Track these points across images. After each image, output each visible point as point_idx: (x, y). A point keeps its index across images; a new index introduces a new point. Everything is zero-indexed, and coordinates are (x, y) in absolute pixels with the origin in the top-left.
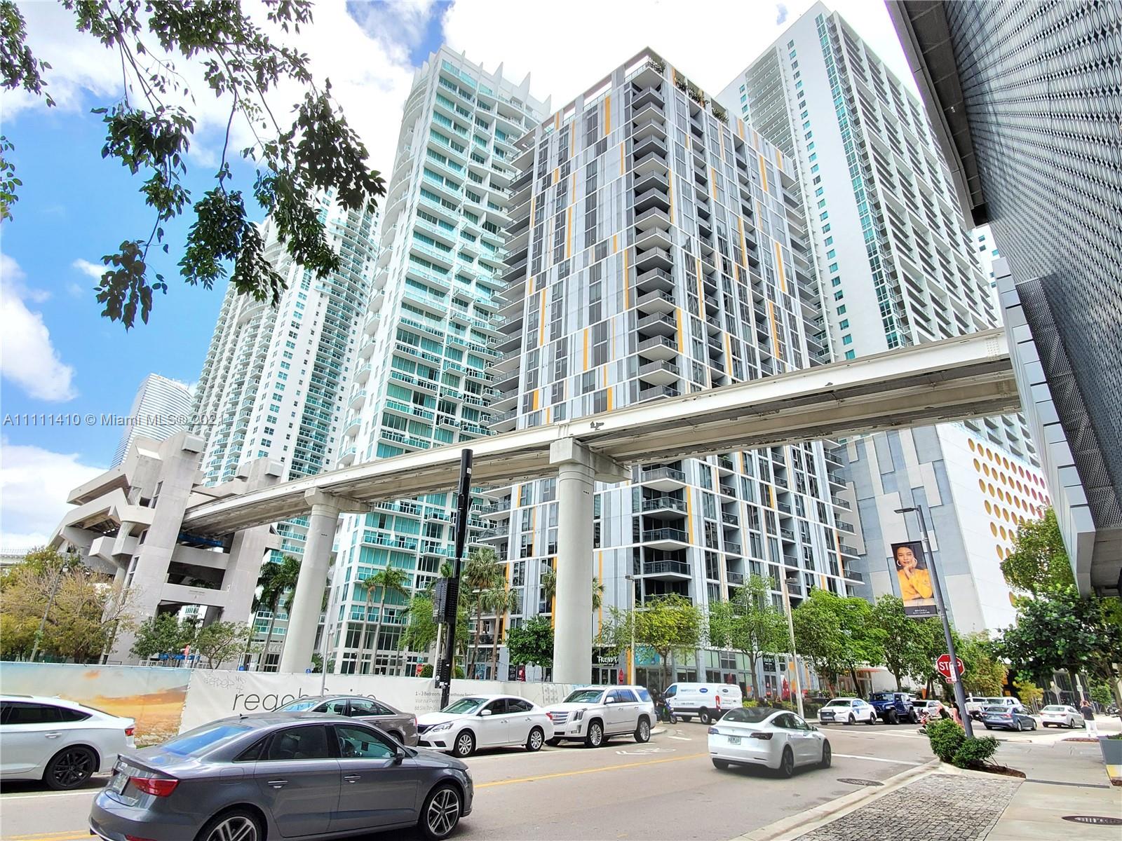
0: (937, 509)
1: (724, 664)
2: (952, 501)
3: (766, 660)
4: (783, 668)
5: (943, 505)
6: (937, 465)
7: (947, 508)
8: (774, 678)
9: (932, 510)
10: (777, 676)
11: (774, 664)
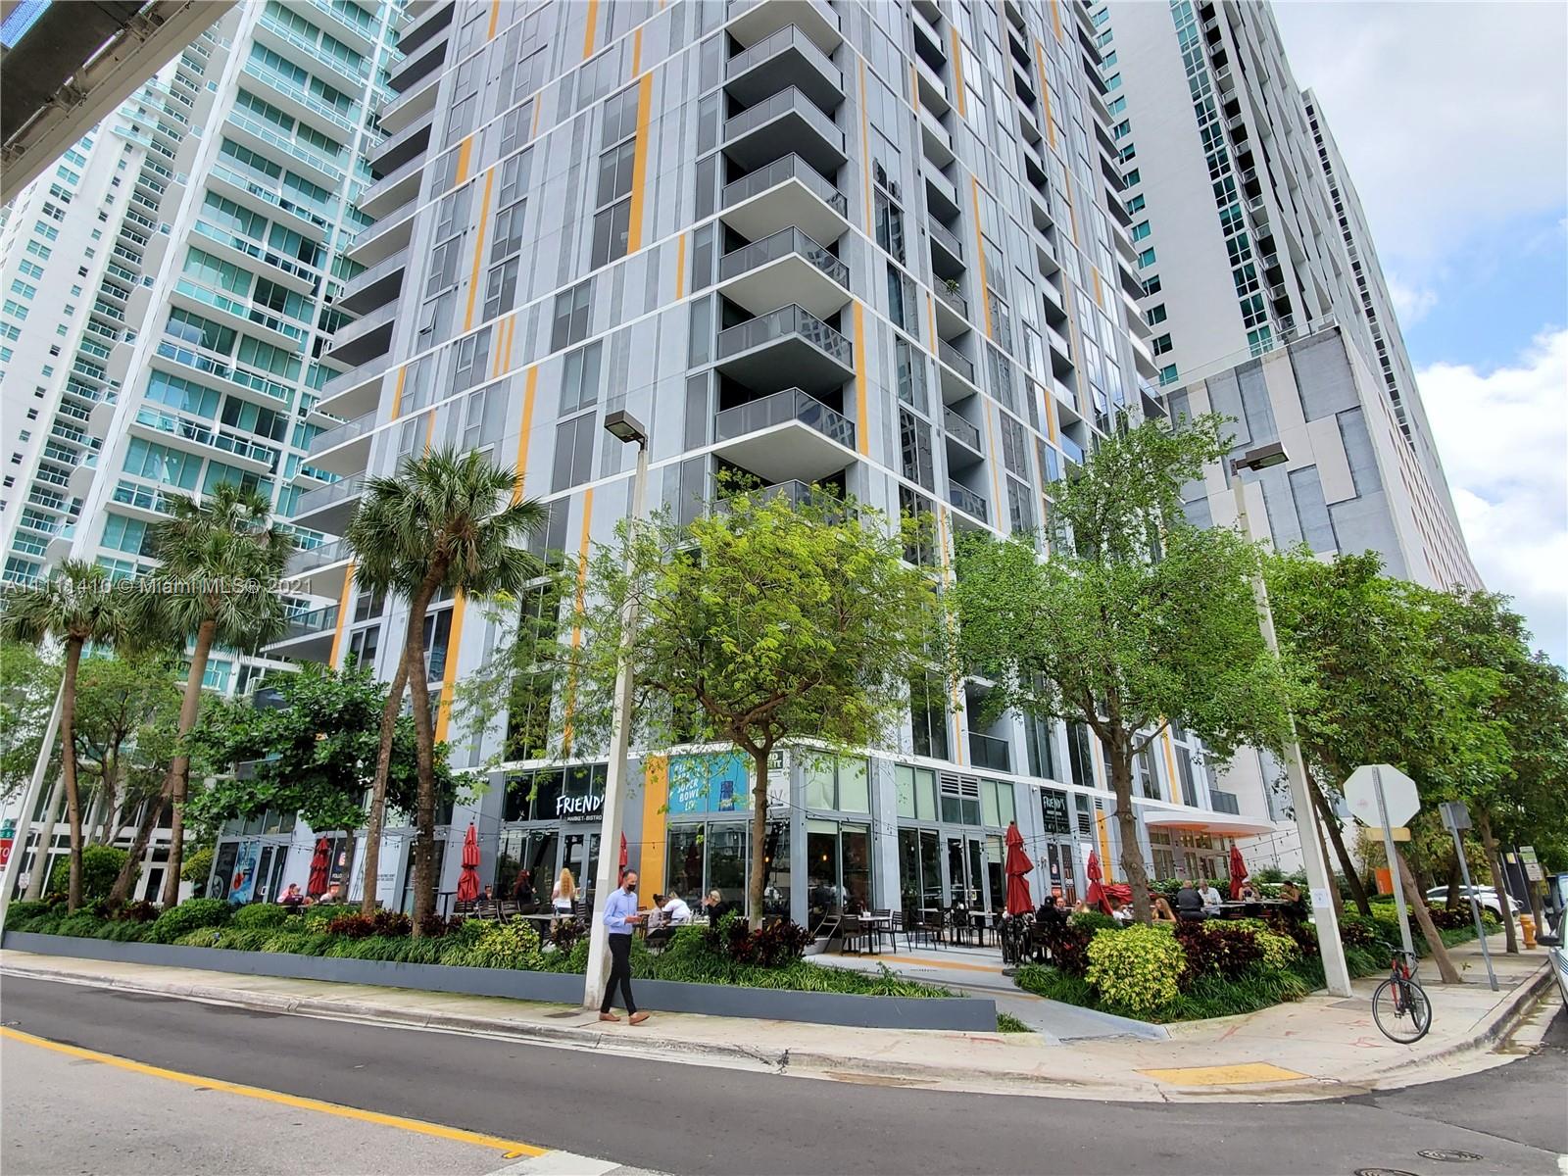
0: (1345, 506)
1: (950, 810)
2: (1379, 486)
3: (1049, 802)
4: (1085, 825)
5: (1359, 497)
6: (1346, 418)
7: (1369, 501)
8: (1067, 849)
9: (1333, 510)
10: (1075, 844)
11: (1065, 814)
